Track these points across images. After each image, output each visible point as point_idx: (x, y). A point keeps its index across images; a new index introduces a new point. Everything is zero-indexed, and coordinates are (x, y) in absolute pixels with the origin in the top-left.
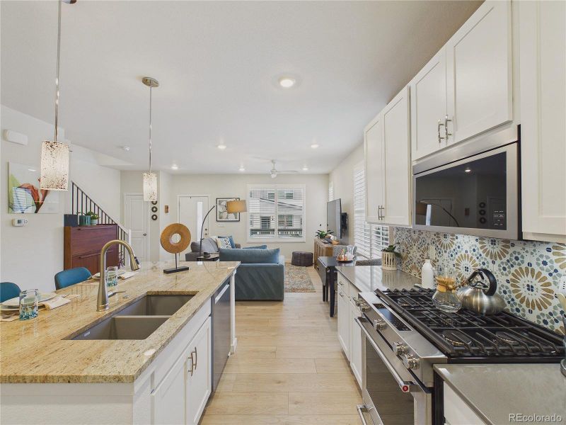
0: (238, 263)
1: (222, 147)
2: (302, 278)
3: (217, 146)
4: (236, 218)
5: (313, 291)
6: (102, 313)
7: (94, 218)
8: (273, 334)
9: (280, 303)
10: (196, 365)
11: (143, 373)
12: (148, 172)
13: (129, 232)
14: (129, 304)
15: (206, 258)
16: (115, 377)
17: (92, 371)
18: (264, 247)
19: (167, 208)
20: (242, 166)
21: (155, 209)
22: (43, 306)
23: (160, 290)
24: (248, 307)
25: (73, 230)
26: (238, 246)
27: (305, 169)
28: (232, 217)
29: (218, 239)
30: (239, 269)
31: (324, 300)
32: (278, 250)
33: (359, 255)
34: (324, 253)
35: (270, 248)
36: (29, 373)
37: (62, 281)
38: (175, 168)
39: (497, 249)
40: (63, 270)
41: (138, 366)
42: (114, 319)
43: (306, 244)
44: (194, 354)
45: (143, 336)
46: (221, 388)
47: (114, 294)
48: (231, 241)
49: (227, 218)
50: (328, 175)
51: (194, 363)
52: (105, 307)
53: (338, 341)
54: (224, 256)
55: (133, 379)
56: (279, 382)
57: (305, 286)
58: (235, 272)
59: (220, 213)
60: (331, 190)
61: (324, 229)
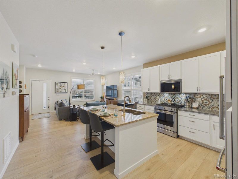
4: (66, 91)
20: (74, 69)
28: (63, 91)
39: (172, 95)
49: (61, 91)
59: (57, 89)
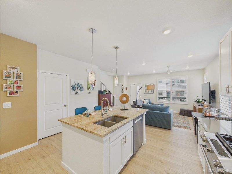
0: (147, 110)
1: (144, 64)
2: (184, 121)
3: (142, 64)
4: (152, 92)
5: (189, 129)
6: (102, 119)
7: (105, 92)
8: (163, 142)
9: (169, 131)
10: (126, 141)
11: (106, 136)
12: (116, 77)
13: (115, 96)
14: (109, 118)
15: (138, 107)
16: (99, 135)
17: (95, 132)
18: (162, 105)
19: (126, 88)
20: (154, 71)
21: (123, 89)
22: (90, 114)
23: (117, 115)
24: (154, 129)
25: (100, 95)
26: (152, 104)
27: (187, 68)
28: (150, 92)
29: (144, 100)
30: (147, 112)
31: (195, 134)
32: (168, 107)
33: (223, 114)
34: (198, 111)
35: (165, 105)
36: (84, 128)
37: (96, 109)
38: (129, 74)
40: (98, 105)
41: (104, 134)
42: (104, 121)
43: (189, 105)
44: (125, 138)
45: (108, 127)
46: (137, 155)
47: (105, 114)
48: (149, 101)
49: (148, 92)
50: (204, 69)
51: (125, 140)
52: (102, 117)
53: (198, 156)
54: (144, 107)
55: (103, 137)
56: (162, 162)
57: (185, 126)
58: (145, 113)
59: (145, 90)
60: (205, 77)
61: (200, 98)
